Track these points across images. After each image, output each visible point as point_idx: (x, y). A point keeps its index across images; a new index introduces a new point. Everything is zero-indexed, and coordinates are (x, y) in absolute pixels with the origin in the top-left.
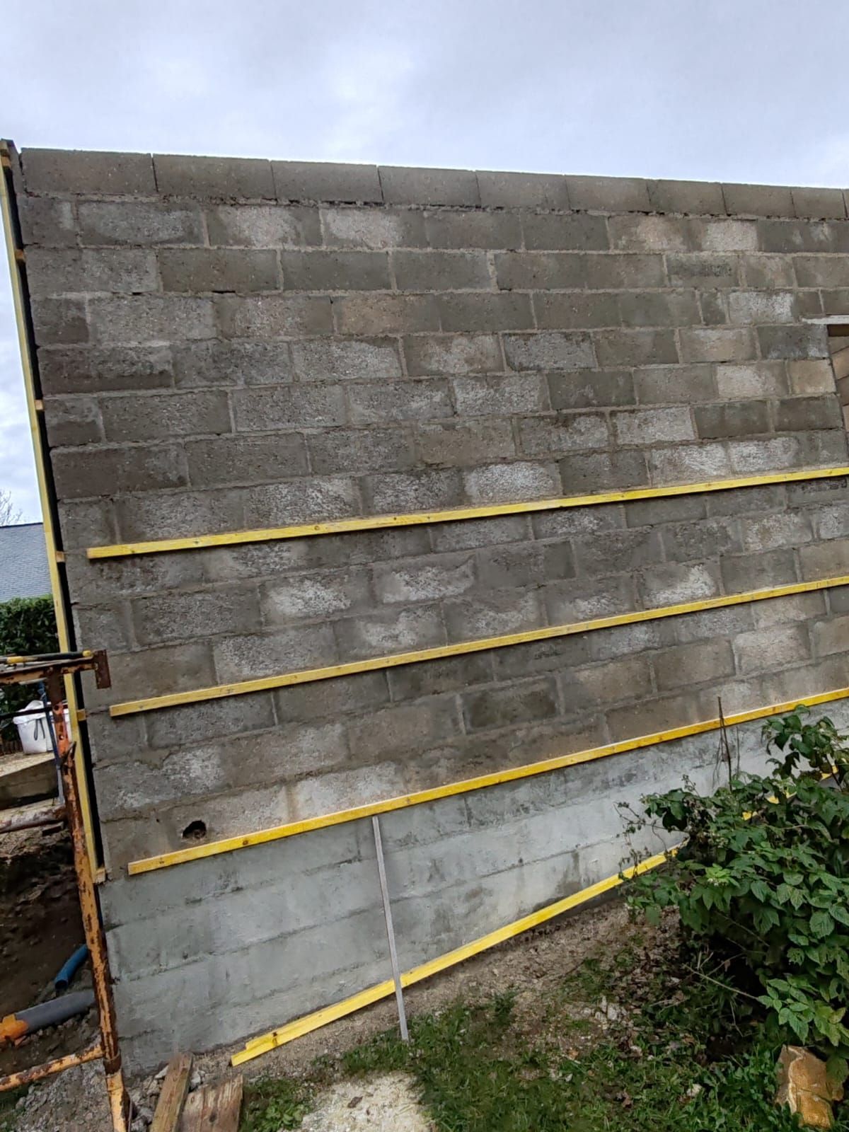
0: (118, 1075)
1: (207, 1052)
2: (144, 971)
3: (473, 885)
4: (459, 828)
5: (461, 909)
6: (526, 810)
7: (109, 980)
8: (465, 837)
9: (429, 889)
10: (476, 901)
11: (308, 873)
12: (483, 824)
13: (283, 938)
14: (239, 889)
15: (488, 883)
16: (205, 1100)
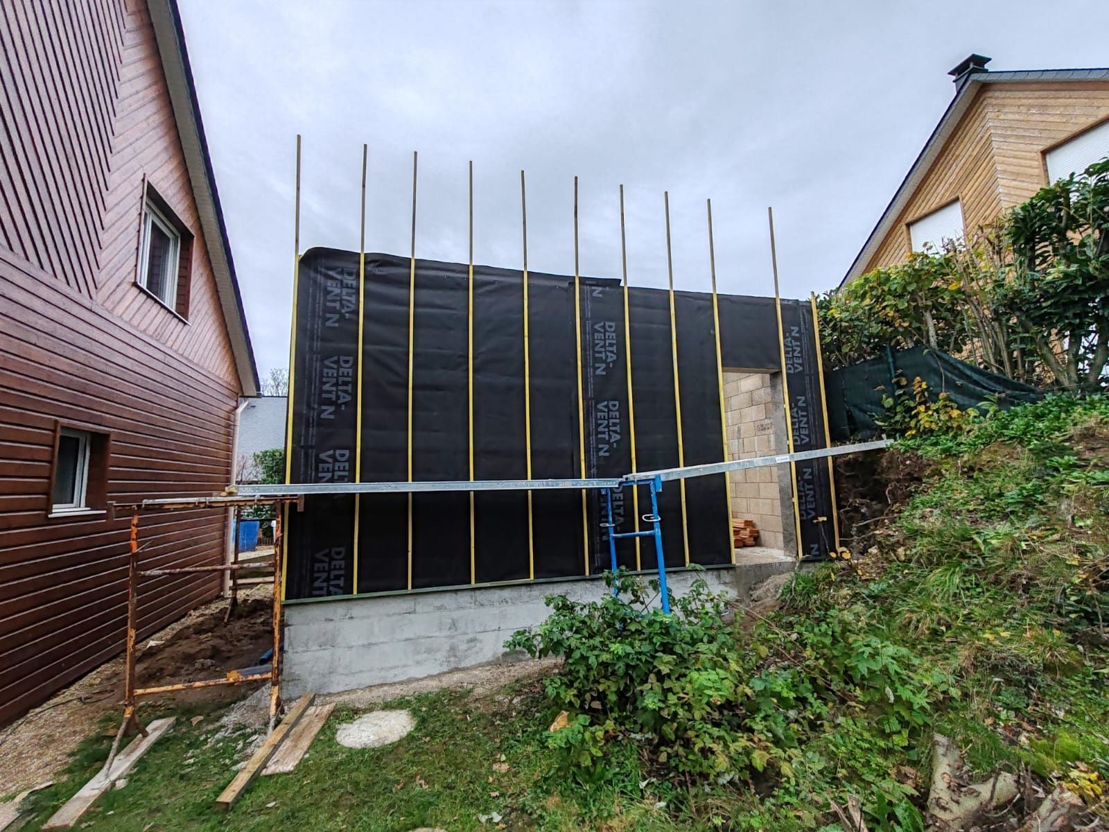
0: (277, 688)
1: (323, 695)
2: (300, 649)
3: (471, 636)
4: (469, 605)
5: (463, 647)
6: (507, 602)
7: (281, 649)
8: (472, 611)
9: (448, 633)
10: (473, 644)
11: (388, 616)
12: (482, 605)
13: (370, 645)
14: (352, 618)
15: (480, 636)
16: (316, 710)
